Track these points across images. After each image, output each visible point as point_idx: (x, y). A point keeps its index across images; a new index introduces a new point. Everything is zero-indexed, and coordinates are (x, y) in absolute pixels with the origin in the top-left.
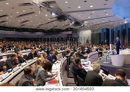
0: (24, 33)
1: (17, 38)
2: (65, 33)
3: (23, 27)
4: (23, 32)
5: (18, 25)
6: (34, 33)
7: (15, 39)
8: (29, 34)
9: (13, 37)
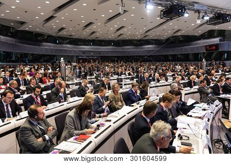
0: (124, 49)
1: (115, 57)
2: (203, 43)
3: (121, 38)
4: (123, 46)
5: (112, 36)
6: (140, 47)
7: (113, 58)
8: (132, 49)
9: (110, 55)
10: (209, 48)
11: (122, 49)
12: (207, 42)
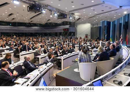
10: (65, 30)
11: (18, 28)
12: (64, 27)
